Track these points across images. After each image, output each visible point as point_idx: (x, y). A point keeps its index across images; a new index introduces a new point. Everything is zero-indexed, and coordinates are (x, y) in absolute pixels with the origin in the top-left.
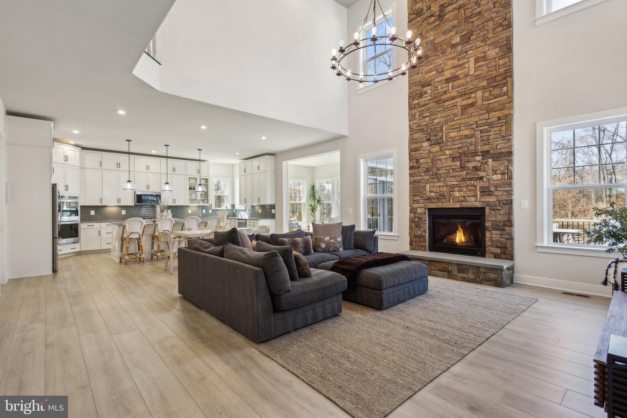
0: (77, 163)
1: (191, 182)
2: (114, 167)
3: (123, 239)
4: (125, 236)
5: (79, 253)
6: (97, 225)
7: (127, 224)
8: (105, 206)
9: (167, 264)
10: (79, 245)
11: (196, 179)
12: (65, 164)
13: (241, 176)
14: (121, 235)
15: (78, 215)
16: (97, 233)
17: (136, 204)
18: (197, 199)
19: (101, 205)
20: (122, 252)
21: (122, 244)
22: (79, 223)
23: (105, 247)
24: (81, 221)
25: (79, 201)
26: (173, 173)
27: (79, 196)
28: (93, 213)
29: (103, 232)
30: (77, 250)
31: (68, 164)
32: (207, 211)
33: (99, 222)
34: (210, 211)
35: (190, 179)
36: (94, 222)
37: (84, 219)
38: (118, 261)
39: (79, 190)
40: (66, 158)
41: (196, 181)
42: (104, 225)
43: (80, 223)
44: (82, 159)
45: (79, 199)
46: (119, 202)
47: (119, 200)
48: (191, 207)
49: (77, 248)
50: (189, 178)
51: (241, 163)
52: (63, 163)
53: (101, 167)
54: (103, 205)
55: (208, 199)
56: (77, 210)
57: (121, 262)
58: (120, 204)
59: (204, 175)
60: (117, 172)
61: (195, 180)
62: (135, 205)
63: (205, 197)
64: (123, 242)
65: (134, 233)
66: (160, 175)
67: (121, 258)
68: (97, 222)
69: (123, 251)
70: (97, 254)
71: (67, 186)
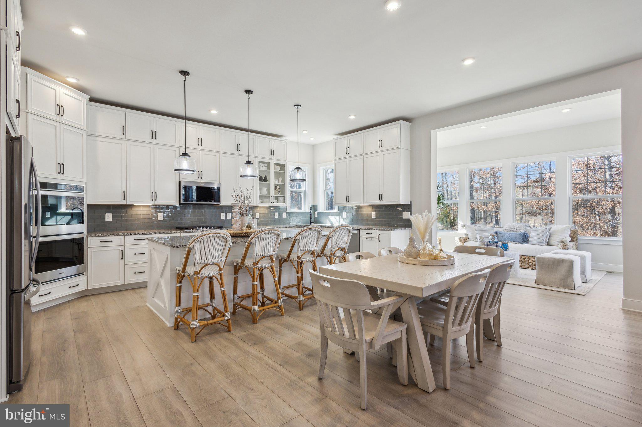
0: (83, 123)
1: (262, 168)
2: (147, 137)
3: (181, 277)
4: (190, 270)
5: (84, 295)
6: (117, 240)
7: (197, 247)
8: (131, 206)
9: (324, 360)
10: (85, 278)
11: (268, 164)
12: (59, 120)
13: (336, 160)
14: (180, 268)
15: (83, 223)
16: (118, 255)
17: (182, 202)
18: (270, 196)
19: (124, 203)
20: (179, 305)
21: (180, 287)
22: (85, 237)
23: (132, 279)
24: (89, 232)
25: (85, 194)
26: (237, 152)
27: (85, 186)
28: (109, 217)
29: (129, 253)
30: (81, 288)
31: (63, 121)
32: (281, 215)
33: (121, 234)
34: (285, 215)
35: (260, 164)
36: (113, 235)
37: (93, 230)
38: (169, 323)
39: (85, 176)
40: (60, 110)
41: (269, 168)
42: (130, 239)
43: (87, 237)
44: (90, 119)
45: (85, 192)
46: (154, 198)
47: (154, 194)
48: (259, 209)
49: (82, 284)
50: (260, 162)
51: (336, 139)
52: (54, 118)
53: (125, 135)
54: (128, 203)
55: (284, 197)
56: (82, 213)
57: (177, 327)
58: (156, 203)
59: (278, 158)
60: (152, 146)
61: (266, 165)
62: (180, 204)
63: (280, 192)
64: (180, 282)
65: (209, 264)
66: (217, 154)
67: (176, 319)
68: (118, 235)
69: (181, 304)
70: (118, 293)
71: (62, 166)
